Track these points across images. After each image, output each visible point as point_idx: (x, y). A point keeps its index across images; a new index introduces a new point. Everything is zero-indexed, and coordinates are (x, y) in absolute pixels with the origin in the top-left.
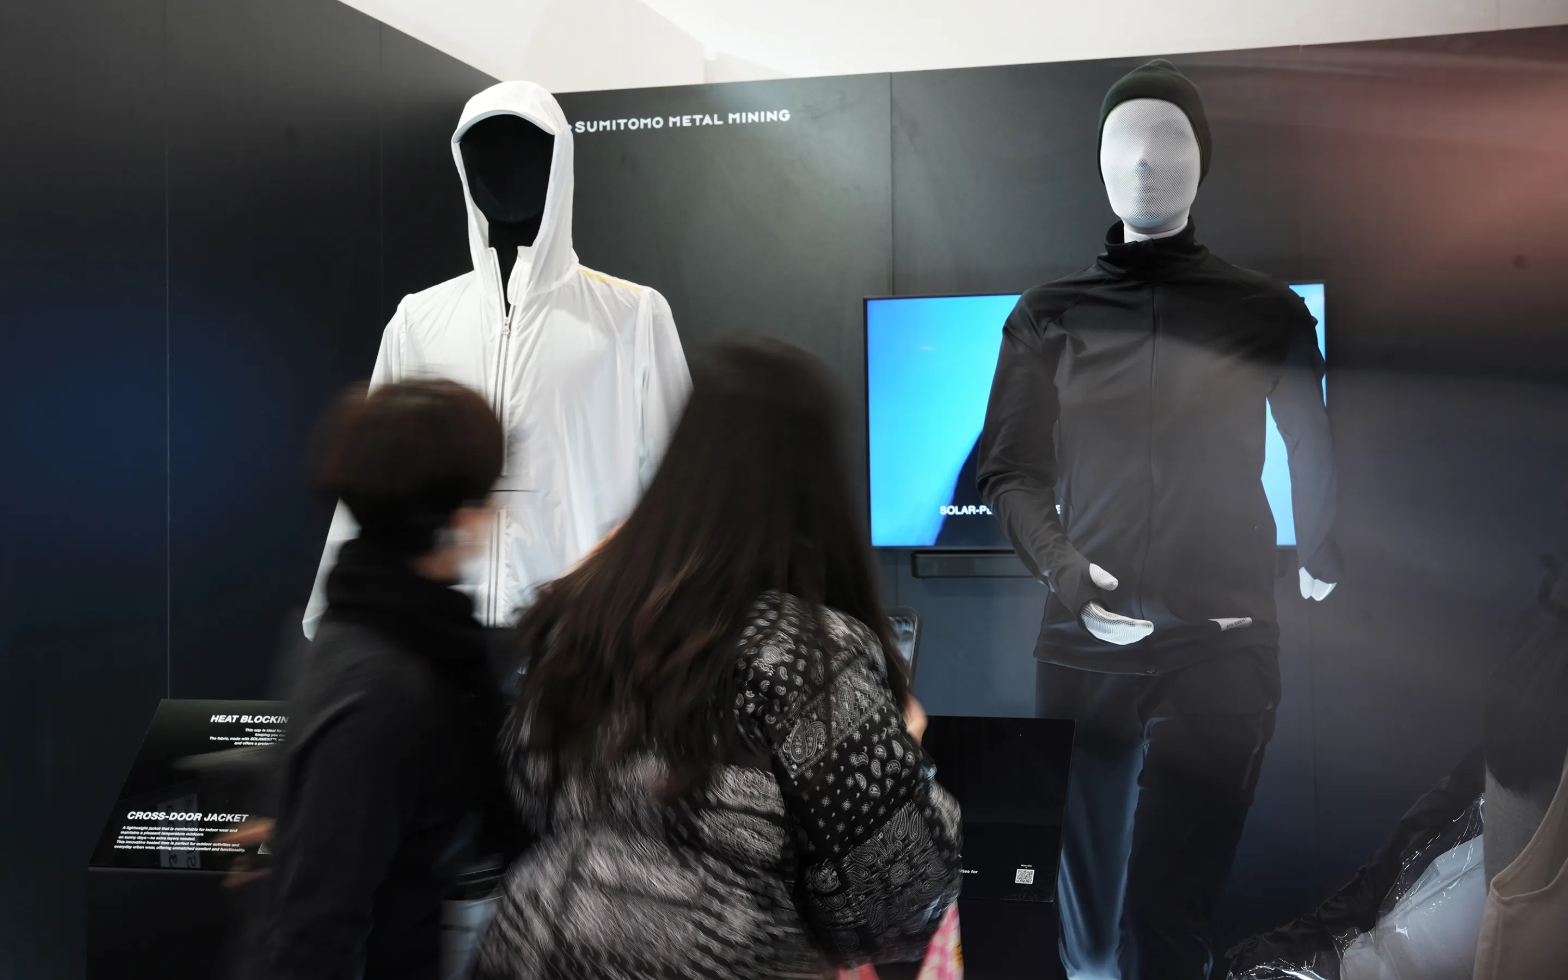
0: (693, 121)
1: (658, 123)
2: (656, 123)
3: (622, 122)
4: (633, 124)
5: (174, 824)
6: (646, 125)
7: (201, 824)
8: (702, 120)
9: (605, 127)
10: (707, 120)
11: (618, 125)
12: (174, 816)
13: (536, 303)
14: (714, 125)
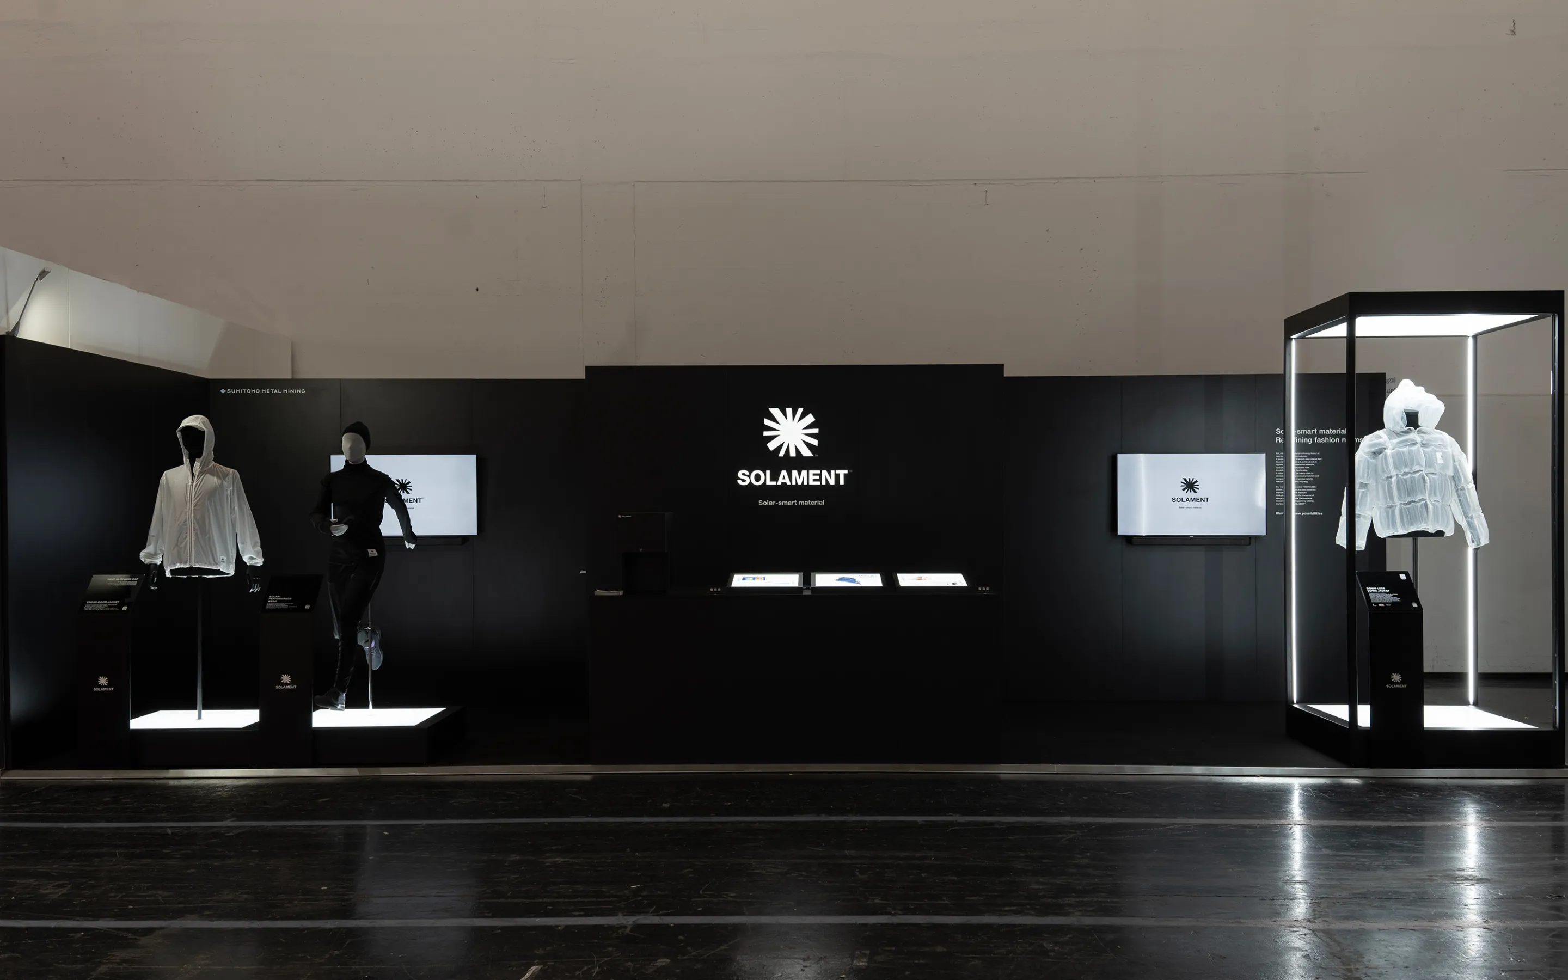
0: (271, 391)
1: (258, 391)
2: (257, 391)
3: (245, 390)
4: (249, 391)
5: (100, 604)
6: (253, 392)
7: (107, 604)
8: (274, 391)
9: (238, 392)
10: (276, 391)
11: (243, 391)
12: (99, 602)
13: (202, 473)
14: (278, 393)
